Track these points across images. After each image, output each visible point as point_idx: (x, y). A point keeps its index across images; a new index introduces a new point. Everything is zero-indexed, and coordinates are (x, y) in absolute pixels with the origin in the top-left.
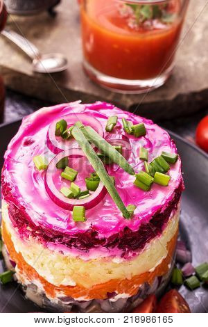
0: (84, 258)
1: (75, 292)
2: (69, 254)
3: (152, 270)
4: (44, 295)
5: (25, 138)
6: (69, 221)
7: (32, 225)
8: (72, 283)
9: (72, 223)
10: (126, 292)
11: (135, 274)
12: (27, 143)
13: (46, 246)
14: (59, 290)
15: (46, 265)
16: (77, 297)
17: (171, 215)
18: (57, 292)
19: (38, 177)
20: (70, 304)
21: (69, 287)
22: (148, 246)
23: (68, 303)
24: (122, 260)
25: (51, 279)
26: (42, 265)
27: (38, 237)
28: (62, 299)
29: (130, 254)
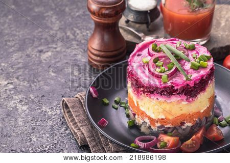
0: (168, 101)
1: (165, 122)
2: (161, 99)
3: (202, 111)
4: (150, 127)
5: (138, 53)
6: (160, 82)
7: (143, 87)
8: (163, 117)
9: (162, 83)
10: (190, 122)
11: (194, 111)
12: (139, 55)
13: (150, 97)
14: (157, 122)
15: (150, 108)
16: (166, 125)
17: (210, 82)
18: (156, 123)
19: (145, 66)
20: (163, 130)
21: (162, 119)
22: (199, 96)
23: (162, 129)
24: (187, 103)
25: (153, 116)
26: (148, 109)
27: (146, 93)
28: (159, 127)
29: (191, 99)
